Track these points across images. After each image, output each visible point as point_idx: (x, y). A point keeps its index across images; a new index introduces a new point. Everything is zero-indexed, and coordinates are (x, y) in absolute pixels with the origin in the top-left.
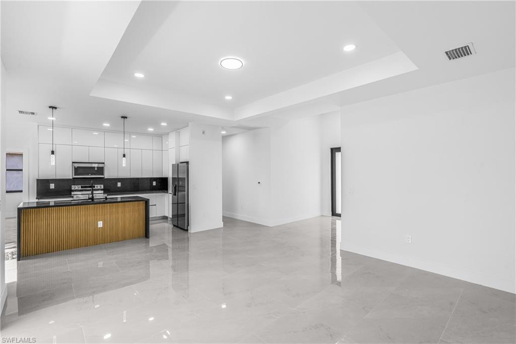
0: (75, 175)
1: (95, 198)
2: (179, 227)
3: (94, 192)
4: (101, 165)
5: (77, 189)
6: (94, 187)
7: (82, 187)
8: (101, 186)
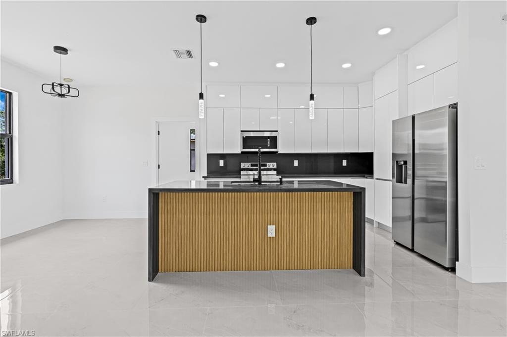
0: (243, 148)
1: (262, 180)
2: (415, 252)
3: (263, 173)
4: (274, 134)
5: (246, 167)
6: (265, 165)
7: (252, 165)
8: (273, 165)
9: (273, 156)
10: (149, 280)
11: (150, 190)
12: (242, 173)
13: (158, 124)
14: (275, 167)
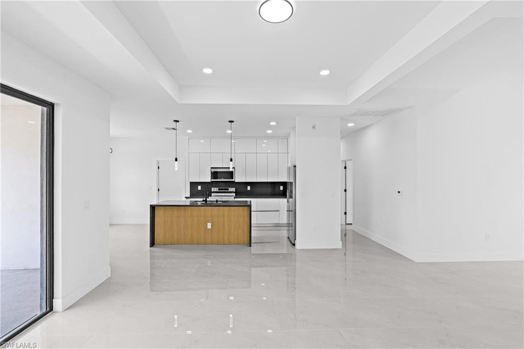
0: (212, 179)
5: (215, 190)
6: (228, 189)
7: (219, 189)
8: (233, 189)
9: (233, 184)
10: (150, 247)
11: (151, 206)
12: (213, 194)
13: (158, 162)
14: (234, 191)
